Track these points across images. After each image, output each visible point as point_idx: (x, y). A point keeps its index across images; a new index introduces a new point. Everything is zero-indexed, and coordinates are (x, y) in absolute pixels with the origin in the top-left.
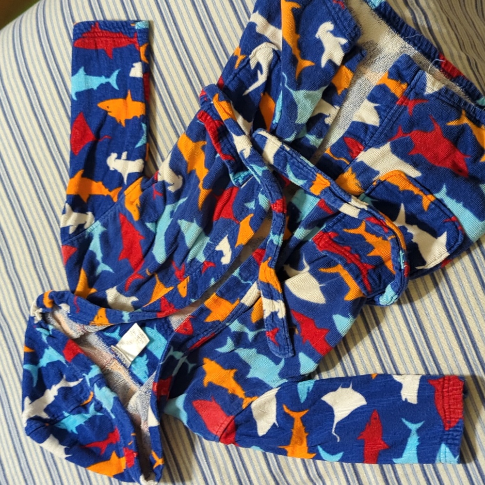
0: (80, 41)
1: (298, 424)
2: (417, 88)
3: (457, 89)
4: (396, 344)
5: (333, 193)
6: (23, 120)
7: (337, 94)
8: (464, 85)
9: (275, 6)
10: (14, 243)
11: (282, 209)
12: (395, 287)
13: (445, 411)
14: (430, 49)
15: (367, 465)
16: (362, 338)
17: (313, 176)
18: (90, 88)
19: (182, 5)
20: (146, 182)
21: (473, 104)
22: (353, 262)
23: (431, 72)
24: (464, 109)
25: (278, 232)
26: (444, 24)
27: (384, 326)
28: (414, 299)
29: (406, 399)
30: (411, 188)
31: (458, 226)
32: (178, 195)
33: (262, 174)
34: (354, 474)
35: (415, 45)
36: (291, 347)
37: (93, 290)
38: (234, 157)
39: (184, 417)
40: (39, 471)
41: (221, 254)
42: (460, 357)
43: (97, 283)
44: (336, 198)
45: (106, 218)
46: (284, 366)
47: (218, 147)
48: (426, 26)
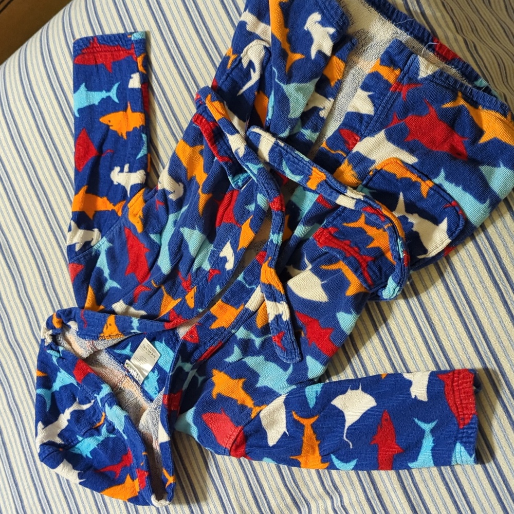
0: (80, 57)
1: (308, 431)
2: (410, 72)
3: (452, 71)
4: (404, 340)
5: (329, 185)
6: (30, 141)
7: (331, 86)
8: (460, 67)
9: (264, 3)
10: (25, 266)
11: (280, 207)
12: (396, 277)
13: (457, 407)
14: (423, 33)
15: (383, 472)
16: (370, 337)
17: (309, 171)
18: (92, 103)
19: (177, 12)
20: (148, 193)
21: (470, 86)
22: (352, 255)
23: (425, 55)
24: (461, 91)
25: (277, 231)
26: (438, 8)
27: (391, 322)
28: (420, 292)
29: (416, 396)
30: (408, 175)
31: (458, 210)
32: (180, 203)
33: (258, 172)
34: (370, 484)
35: (406, 30)
36: (298, 351)
37: (102, 307)
38: (231, 159)
39: (194, 432)
40: (57, 500)
41: (225, 260)
42: (471, 349)
43: (105, 300)
44: (332, 190)
45: (112, 233)
46: (293, 372)
47: (214, 150)
48: (419, 11)
